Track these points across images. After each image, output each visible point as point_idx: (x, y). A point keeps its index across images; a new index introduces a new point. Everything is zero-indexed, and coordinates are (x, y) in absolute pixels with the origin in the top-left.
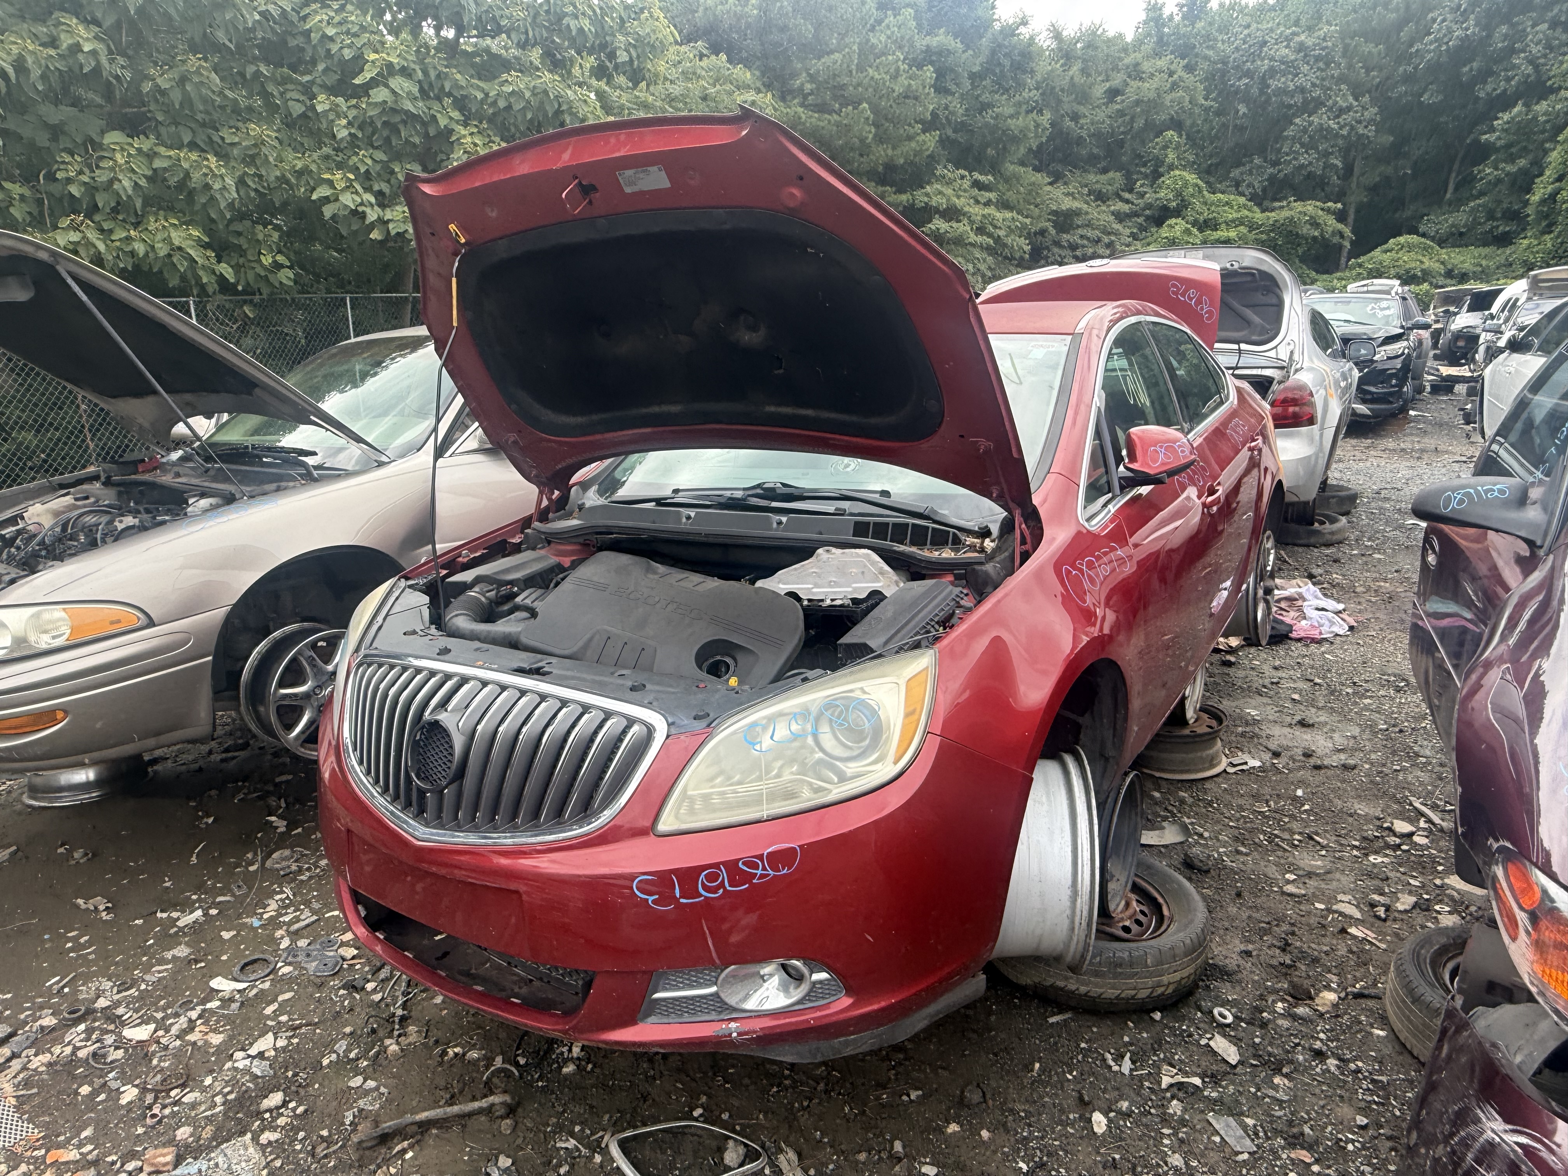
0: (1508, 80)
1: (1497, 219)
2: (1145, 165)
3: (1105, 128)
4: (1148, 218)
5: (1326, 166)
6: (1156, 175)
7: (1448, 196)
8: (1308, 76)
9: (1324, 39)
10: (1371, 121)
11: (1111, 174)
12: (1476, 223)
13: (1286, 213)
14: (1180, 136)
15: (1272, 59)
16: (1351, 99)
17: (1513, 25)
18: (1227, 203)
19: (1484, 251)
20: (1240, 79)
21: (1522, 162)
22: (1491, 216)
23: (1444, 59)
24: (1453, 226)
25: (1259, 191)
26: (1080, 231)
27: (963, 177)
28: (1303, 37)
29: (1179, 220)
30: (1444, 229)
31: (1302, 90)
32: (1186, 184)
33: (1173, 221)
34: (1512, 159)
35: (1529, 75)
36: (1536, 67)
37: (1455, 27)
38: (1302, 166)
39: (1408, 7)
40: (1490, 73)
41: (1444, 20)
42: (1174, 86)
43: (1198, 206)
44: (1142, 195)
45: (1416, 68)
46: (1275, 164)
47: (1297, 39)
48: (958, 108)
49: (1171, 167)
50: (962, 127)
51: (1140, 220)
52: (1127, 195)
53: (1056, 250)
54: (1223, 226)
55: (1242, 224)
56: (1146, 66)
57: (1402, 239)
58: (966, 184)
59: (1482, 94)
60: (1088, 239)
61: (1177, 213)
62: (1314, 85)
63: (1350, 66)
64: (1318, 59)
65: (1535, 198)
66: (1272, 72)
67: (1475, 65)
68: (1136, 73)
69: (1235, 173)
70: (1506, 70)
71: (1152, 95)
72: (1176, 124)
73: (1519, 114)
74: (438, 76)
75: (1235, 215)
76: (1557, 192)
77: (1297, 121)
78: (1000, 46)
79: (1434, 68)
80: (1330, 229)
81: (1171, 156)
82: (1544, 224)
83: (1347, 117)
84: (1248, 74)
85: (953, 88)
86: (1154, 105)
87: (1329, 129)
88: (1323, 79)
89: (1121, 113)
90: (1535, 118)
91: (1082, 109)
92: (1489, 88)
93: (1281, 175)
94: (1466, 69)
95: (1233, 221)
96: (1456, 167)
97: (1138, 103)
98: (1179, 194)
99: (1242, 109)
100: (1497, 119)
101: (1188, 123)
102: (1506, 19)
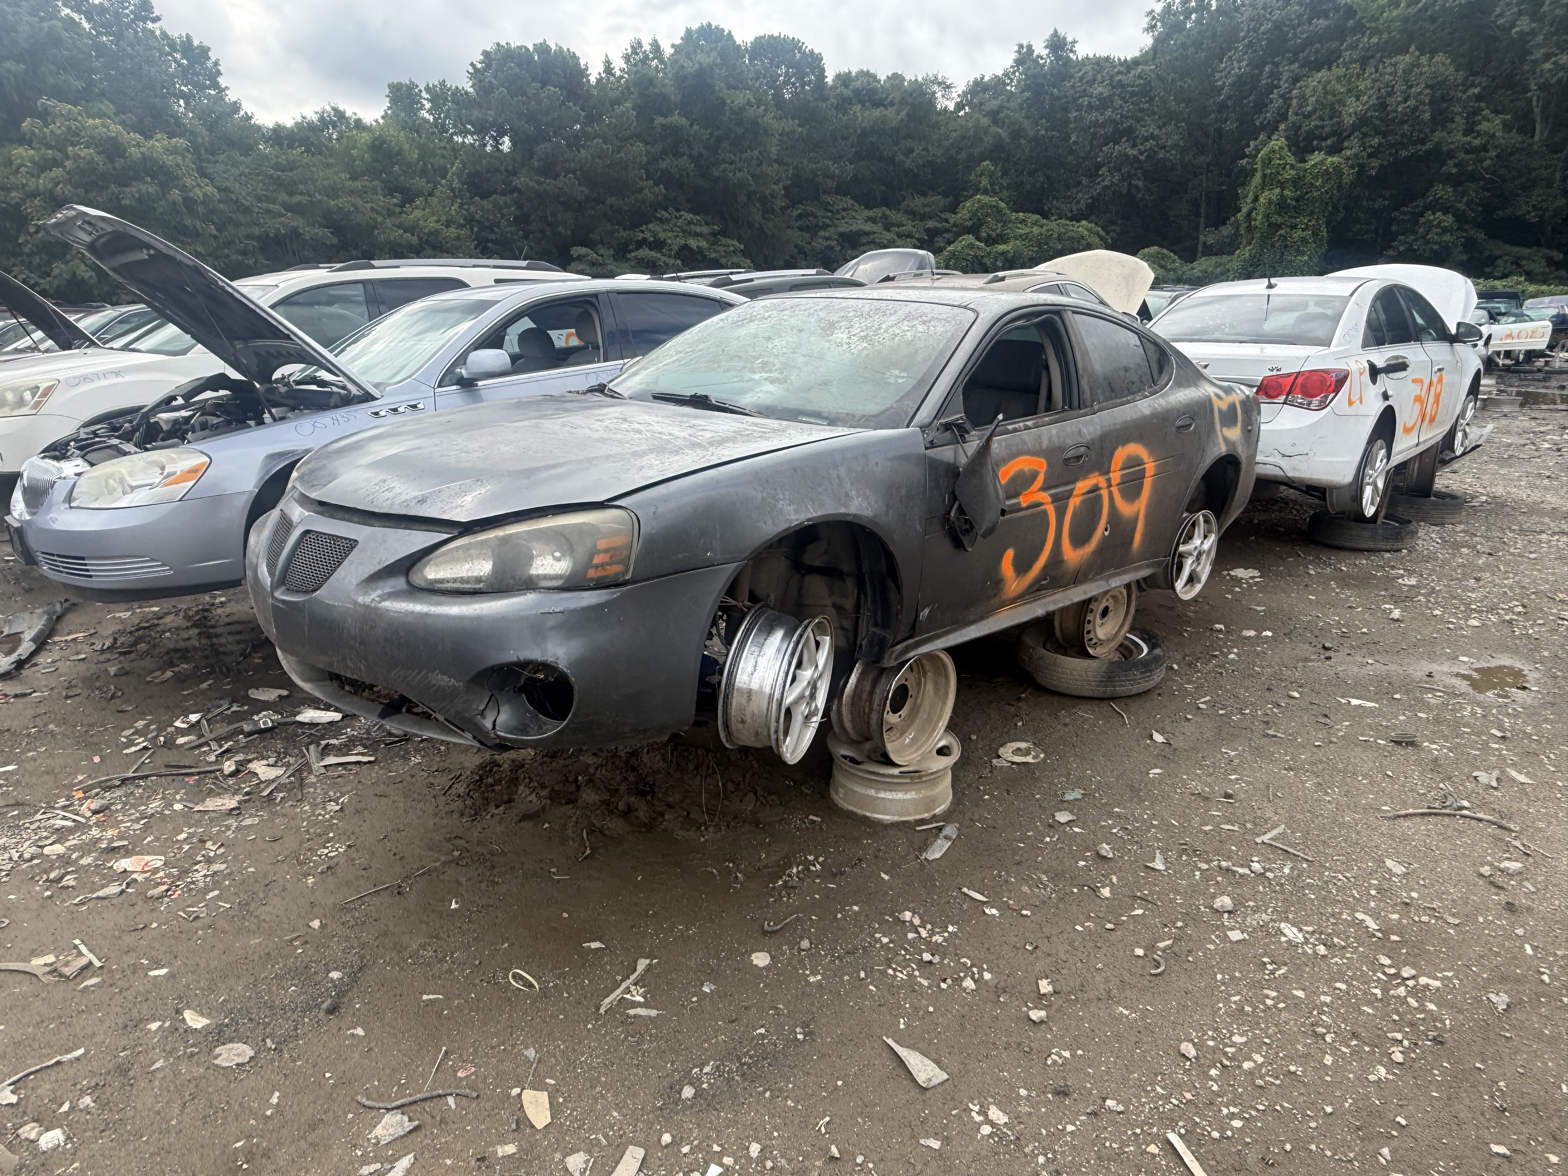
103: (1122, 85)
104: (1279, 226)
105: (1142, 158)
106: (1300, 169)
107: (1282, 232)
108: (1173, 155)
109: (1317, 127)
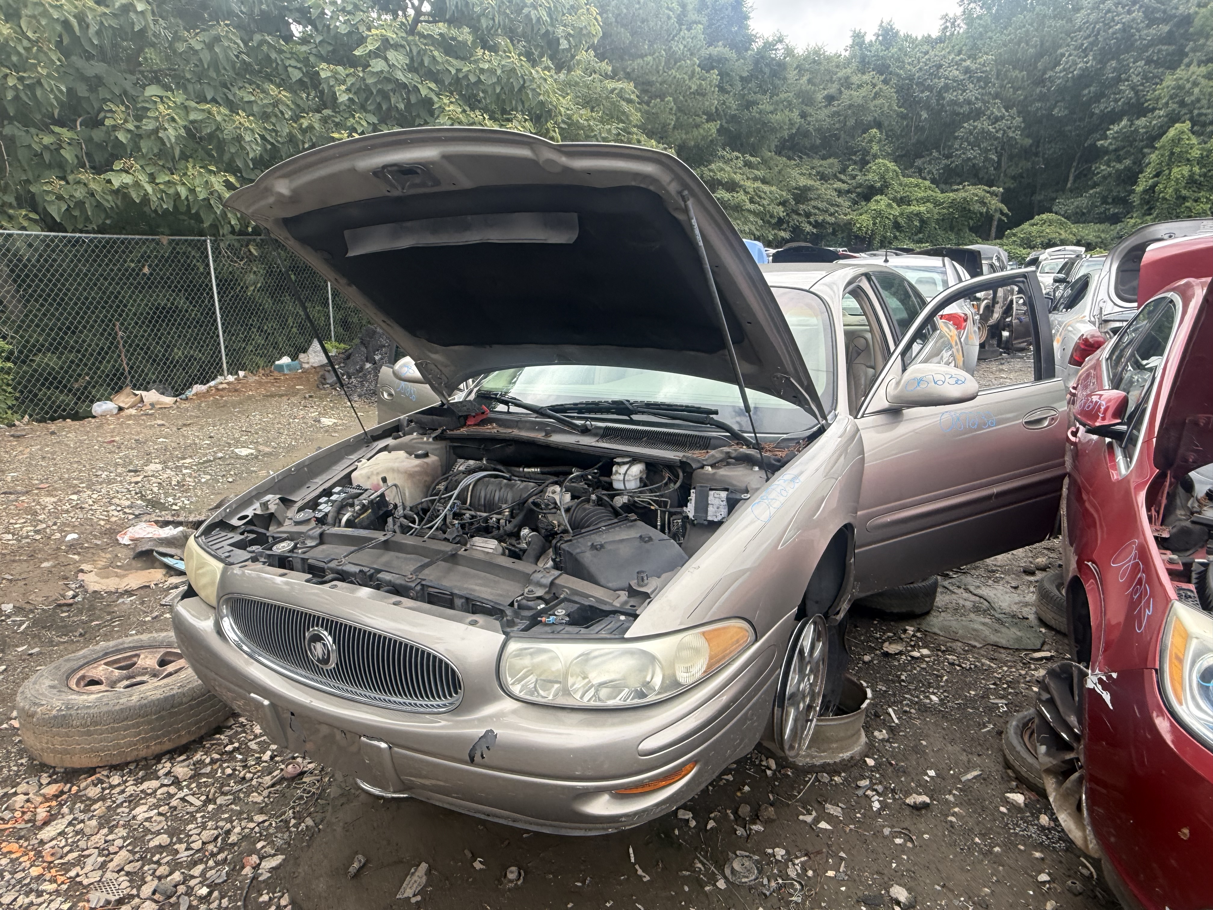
0: (1116, 101)
1: (1108, 204)
2: (855, 154)
3: (826, 125)
4: (858, 195)
5: (987, 159)
6: (864, 163)
7: (1069, 185)
8: (972, 92)
9: (984, 65)
10: (1017, 128)
11: (831, 160)
12: (1094, 206)
13: (962, 194)
14: (881, 133)
15: (947, 78)
16: (1003, 110)
17: (1119, 61)
18: (917, 185)
19: (1102, 227)
20: (923, 92)
21: (1128, 162)
22: (1104, 201)
23: (1070, 84)
24: (1077, 207)
25: (937, 176)
26: (813, 203)
27: (737, 158)
28: (968, 63)
29: (883, 197)
30: (1071, 209)
31: (969, 102)
32: (887, 170)
33: (878, 197)
34: (1119, 160)
35: (1131, 98)
36: (1136, 93)
37: (1078, 61)
38: (969, 159)
39: (1042, 44)
40: (1102, 95)
41: (1070, 55)
42: (876, 96)
43: (896, 187)
44: (854, 177)
45: (1049, 90)
46: (948, 157)
47: (964, 64)
48: (733, 104)
49: (875, 157)
50: (734, 119)
51: (853, 196)
52: (842, 177)
53: (795, 217)
54: (915, 202)
55: (928, 201)
56: (855, 79)
57: (1044, 216)
58: (740, 163)
59: (1097, 111)
60: (819, 209)
61: (881, 191)
62: (977, 98)
63: (1002, 86)
64: (979, 79)
65: (1139, 188)
66: (946, 88)
67: (1092, 89)
68: (847, 83)
69: (918, 162)
70: (1115, 94)
71: (860, 101)
72: (879, 125)
73: (1125, 127)
74: (419, 52)
75: (923, 194)
76: (1155, 185)
77: (965, 125)
78: (762, 57)
79: (1062, 90)
80: (993, 207)
81: (875, 148)
82: (1146, 208)
83: (1002, 124)
84: (930, 88)
85: (728, 88)
86: (862, 108)
87: (989, 133)
88: (983, 95)
89: (837, 114)
90: (1136, 130)
91: (809, 110)
92: (1102, 107)
93: (953, 165)
94: (1086, 92)
95: (922, 199)
96: (1075, 164)
97: (850, 106)
98: (882, 177)
99: (924, 115)
100: (1109, 129)
101: (886, 123)
102: (1115, 56)
103: (967, 70)
104: (1185, 199)
105: (999, 135)
106: (1203, 149)
107: (1187, 204)
108: (1017, 135)
109: (1200, 115)
